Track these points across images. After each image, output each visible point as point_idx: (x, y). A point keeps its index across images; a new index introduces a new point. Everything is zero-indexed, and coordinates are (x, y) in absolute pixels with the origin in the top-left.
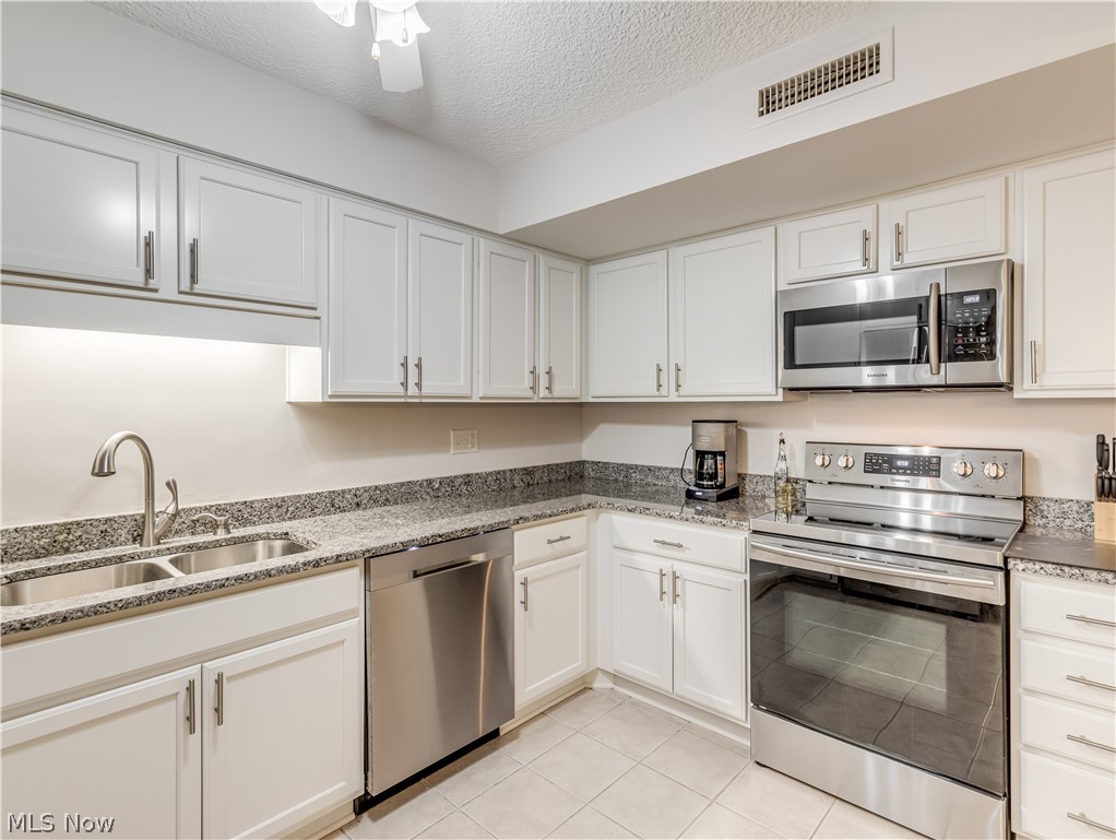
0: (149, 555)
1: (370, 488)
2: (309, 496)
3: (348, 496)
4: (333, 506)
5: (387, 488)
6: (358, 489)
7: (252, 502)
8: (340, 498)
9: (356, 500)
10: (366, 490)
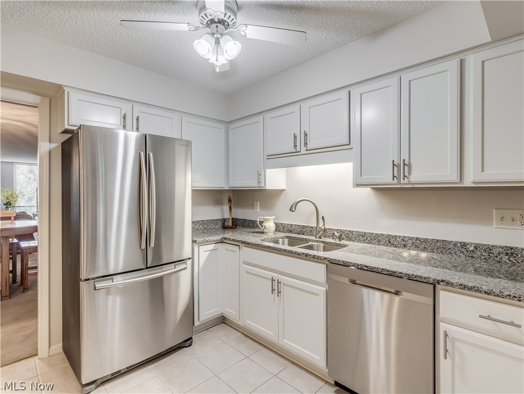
0: (312, 241)
1: (413, 238)
2: (377, 234)
3: (399, 240)
4: (390, 242)
5: (426, 241)
6: (404, 237)
7: (353, 231)
8: (394, 239)
9: (403, 243)
10: (410, 238)
